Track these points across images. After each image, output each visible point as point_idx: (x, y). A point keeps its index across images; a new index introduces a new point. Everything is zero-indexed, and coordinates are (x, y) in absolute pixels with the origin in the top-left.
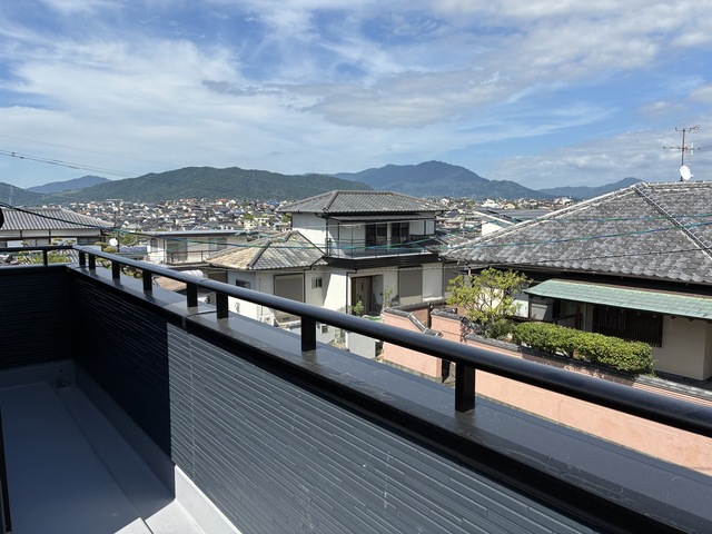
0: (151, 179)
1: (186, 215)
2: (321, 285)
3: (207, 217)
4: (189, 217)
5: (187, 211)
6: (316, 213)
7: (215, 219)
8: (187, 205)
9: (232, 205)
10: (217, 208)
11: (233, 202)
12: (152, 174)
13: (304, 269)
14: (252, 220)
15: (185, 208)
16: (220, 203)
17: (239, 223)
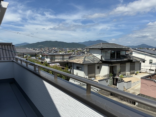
0: (38, 43)
1: (46, 51)
2: (99, 68)
3: (51, 51)
4: (47, 51)
5: (46, 50)
6: (99, 49)
7: (53, 52)
8: (47, 49)
9: (56, 49)
10: (53, 50)
11: (56, 48)
12: (39, 42)
13: (95, 64)
14: (61, 52)
15: (46, 49)
16: (54, 49)
17: (58, 53)
